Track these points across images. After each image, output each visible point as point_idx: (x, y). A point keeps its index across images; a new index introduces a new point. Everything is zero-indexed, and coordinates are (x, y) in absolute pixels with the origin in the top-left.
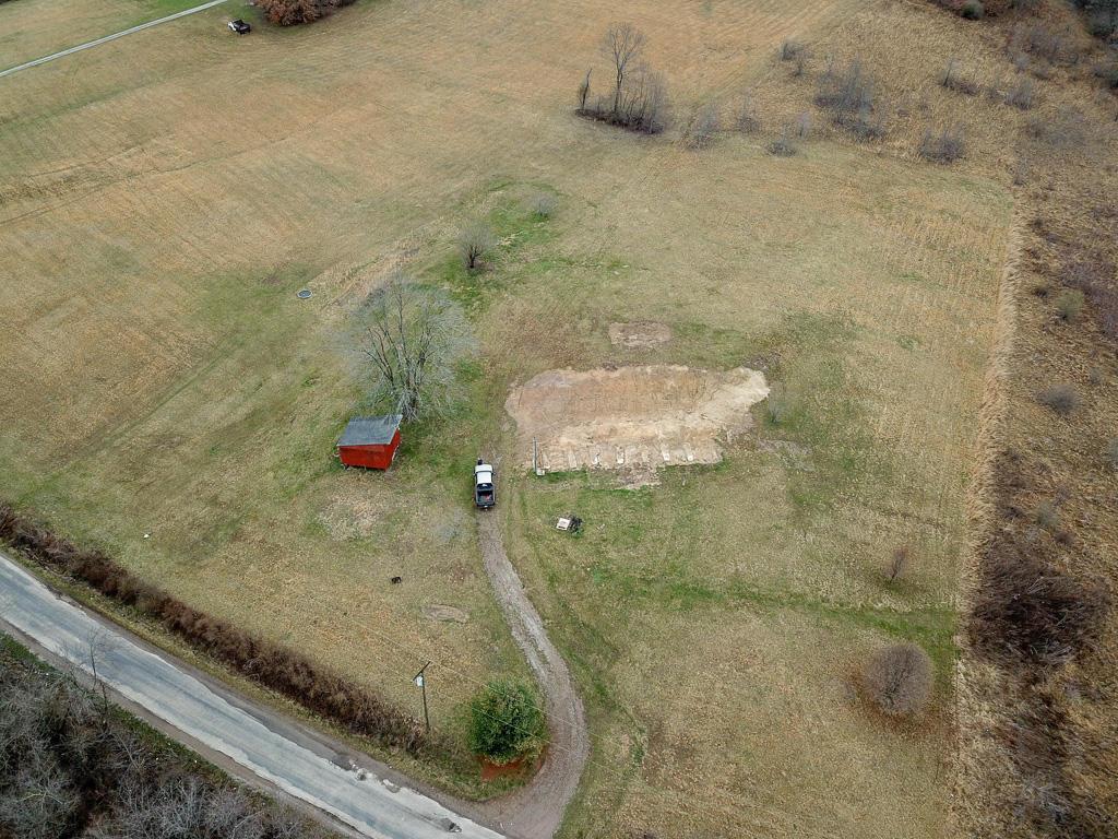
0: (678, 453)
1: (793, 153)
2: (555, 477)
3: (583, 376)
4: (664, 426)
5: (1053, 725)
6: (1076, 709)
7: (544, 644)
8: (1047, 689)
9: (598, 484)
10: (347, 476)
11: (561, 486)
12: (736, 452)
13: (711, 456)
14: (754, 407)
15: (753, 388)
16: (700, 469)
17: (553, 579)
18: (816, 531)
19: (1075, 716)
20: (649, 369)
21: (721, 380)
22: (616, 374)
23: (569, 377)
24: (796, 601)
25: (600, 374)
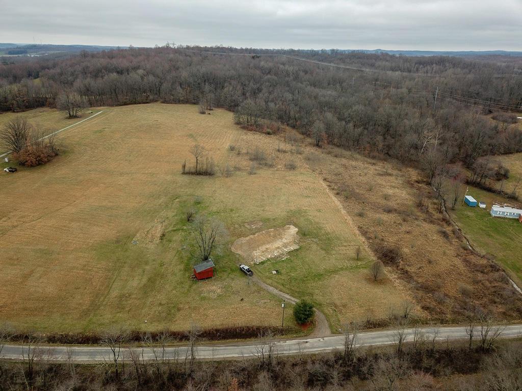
0: (288, 248)
1: (255, 174)
2: (262, 263)
3: (248, 238)
4: (278, 243)
5: (407, 273)
6: (408, 269)
7: (293, 299)
8: (401, 267)
9: (275, 261)
10: (200, 283)
11: (266, 264)
12: (301, 244)
13: (297, 247)
14: (297, 233)
15: (293, 230)
16: (297, 250)
17: (283, 285)
18: (334, 254)
19: (409, 270)
20: (263, 232)
21: (284, 230)
22: (256, 235)
23: (244, 240)
24: (342, 269)
25: (252, 236)
